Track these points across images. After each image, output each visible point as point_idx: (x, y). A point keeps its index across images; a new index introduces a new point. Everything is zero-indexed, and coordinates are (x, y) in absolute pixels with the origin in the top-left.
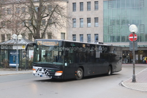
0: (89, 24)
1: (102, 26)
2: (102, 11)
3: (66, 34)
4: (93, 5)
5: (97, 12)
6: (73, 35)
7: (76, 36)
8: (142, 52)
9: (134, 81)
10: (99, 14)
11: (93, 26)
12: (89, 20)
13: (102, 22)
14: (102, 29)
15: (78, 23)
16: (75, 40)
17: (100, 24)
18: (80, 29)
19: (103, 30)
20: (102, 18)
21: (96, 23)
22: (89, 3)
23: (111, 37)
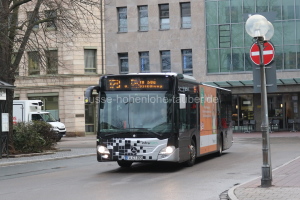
0: (164, 21)
1: (202, 26)
3: (99, 53)
6: (120, 55)
7: (129, 58)
9: (267, 182)
11: (177, 27)
12: (164, 10)
13: (202, 14)
14: (203, 33)
15: (132, 20)
16: (127, 70)
17: (196, 21)
18: (140, 35)
19: (204, 39)
21: (186, 19)
23: (229, 55)
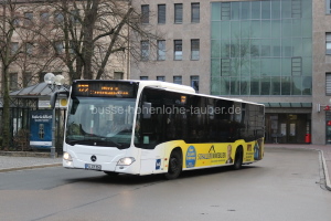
0: (178, 53)
1: (208, 58)
2: (209, 26)
3: (125, 75)
4: (187, 11)
5: (197, 26)
6: (141, 78)
8: (295, 117)
10: (201, 31)
11: (188, 58)
12: (178, 45)
14: (208, 65)
17: (204, 53)
19: (209, 68)
20: (209, 42)
21: (195, 52)
22: (178, 6)
